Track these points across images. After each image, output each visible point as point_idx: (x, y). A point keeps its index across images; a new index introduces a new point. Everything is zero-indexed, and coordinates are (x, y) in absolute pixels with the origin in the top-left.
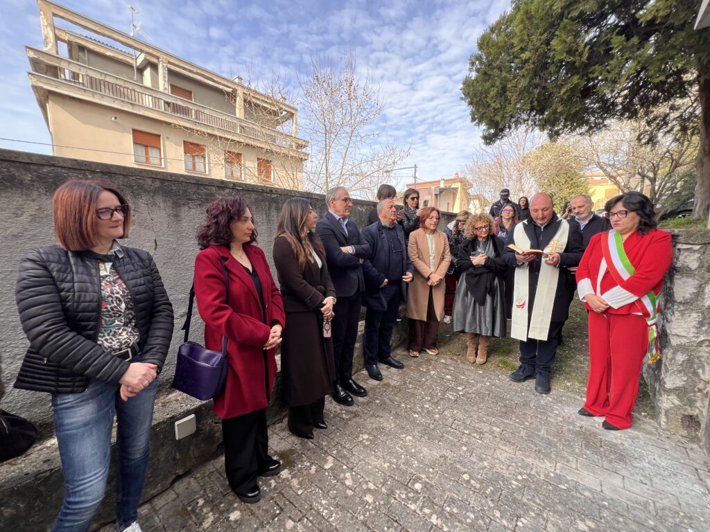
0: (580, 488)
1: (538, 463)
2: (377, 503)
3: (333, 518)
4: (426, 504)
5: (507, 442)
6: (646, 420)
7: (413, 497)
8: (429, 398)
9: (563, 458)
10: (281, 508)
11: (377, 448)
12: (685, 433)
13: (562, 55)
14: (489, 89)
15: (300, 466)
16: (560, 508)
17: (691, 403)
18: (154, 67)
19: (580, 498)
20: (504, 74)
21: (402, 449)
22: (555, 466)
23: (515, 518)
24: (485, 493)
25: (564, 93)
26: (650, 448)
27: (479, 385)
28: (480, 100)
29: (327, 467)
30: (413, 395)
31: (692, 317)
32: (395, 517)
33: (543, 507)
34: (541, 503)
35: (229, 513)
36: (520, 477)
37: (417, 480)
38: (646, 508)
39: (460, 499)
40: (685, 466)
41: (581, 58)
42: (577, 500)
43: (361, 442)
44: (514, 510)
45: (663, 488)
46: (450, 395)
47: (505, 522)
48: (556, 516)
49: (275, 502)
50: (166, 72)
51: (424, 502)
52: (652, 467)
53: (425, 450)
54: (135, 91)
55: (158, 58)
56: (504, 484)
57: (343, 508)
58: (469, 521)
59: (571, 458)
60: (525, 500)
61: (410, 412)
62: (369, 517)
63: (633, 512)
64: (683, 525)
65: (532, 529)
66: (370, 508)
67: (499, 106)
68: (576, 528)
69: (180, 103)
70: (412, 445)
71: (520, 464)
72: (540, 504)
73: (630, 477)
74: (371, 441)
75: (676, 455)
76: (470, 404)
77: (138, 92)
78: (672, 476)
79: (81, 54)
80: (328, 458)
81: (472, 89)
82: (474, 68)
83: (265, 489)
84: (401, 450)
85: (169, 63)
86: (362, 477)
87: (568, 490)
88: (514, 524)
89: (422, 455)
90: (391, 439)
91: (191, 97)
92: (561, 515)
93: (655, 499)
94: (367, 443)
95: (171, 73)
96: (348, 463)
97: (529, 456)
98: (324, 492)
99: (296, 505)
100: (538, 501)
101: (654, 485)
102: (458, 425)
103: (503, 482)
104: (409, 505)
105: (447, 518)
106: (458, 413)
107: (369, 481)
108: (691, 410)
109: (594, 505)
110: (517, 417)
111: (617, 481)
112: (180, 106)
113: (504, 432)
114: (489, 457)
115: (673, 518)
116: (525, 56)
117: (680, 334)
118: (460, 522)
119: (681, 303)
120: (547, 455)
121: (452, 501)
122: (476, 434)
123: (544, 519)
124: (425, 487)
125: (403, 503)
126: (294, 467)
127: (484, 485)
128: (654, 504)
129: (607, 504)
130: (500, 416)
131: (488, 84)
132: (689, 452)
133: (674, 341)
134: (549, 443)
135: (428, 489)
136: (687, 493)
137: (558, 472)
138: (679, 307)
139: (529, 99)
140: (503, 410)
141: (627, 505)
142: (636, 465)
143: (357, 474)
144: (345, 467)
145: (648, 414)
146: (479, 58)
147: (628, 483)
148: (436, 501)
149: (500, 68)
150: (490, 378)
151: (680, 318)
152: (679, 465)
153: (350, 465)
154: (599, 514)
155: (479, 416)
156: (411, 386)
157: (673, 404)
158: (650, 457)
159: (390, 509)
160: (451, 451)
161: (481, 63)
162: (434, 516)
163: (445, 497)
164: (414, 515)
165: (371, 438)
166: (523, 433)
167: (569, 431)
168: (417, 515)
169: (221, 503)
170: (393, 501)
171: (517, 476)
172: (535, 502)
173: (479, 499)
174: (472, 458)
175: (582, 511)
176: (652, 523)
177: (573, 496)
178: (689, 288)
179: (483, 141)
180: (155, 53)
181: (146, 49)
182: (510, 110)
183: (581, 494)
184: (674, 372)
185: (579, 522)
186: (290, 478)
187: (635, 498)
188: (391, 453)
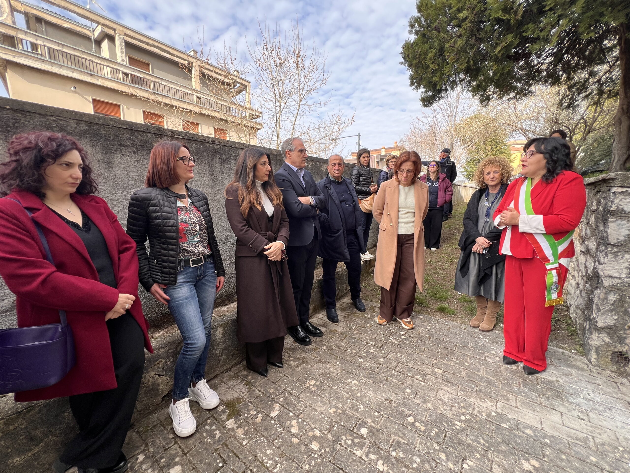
0: (521, 426)
1: (480, 403)
2: (323, 451)
3: (278, 469)
4: (372, 450)
5: (449, 382)
6: (576, 357)
7: (359, 443)
8: (374, 343)
9: (503, 397)
10: (224, 460)
11: (323, 394)
12: (614, 368)
13: (498, 13)
14: (427, 50)
15: (246, 415)
16: (503, 447)
17: (621, 340)
18: (111, 39)
19: (522, 437)
20: (442, 35)
21: (348, 393)
22: (496, 406)
23: (461, 461)
24: (430, 435)
25: (499, 52)
26: (583, 383)
27: (420, 329)
28: (419, 62)
29: (273, 415)
30: (359, 340)
31: (624, 259)
32: (341, 465)
33: (488, 447)
34: (485, 443)
35: (169, 469)
36: (463, 418)
37: (363, 424)
38: (586, 444)
39: (406, 442)
40: (618, 400)
41: (516, 16)
42: (520, 439)
43: (307, 388)
44: (460, 451)
45: (600, 423)
46: (392, 339)
47: (451, 465)
48: (500, 456)
49: (219, 454)
50: (123, 44)
51: (370, 448)
52: (587, 403)
53: (371, 394)
54: (93, 62)
55: (114, 30)
56: (448, 425)
57: (288, 458)
58: (415, 465)
59: (510, 396)
60: (469, 441)
61: (356, 357)
62: (314, 467)
63: (574, 448)
64: (623, 460)
65: (477, 471)
66: (316, 456)
67: (437, 67)
68: (521, 468)
69: (137, 74)
70: (358, 389)
71: (462, 405)
72: (484, 445)
73: (567, 413)
74: (317, 386)
75: (608, 390)
76: (413, 348)
77: (97, 63)
78: (607, 411)
79: (38, 25)
80: (274, 406)
81: (411, 51)
82: (414, 31)
83: (209, 440)
84: (346, 395)
85: (126, 35)
86: (309, 424)
87: (510, 429)
88: (460, 466)
89: (367, 399)
90: (337, 384)
91: (149, 69)
92: (505, 454)
93: (594, 435)
94: (313, 389)
95: (128, 45)
96: (294, 410)
97: (470, 396)
98: (270, 442)
99: (240, 457)
100: (482, 441)
101: (591, 420)
102: (402, 368)
103: (447, 423)
104: (355, 452)
105: (393, 464)
106: (401, 356)
107: (315, 428)
108: (621, 347)
109: (536, 443)
110: (457, 359)
111: (555, 417)
112: (138, 76)
113: (446, 373)
114: (433, 399)
115: (614, 453)
116: (461, 16)
117: (612, 275)
118: (406, 467)
119: (614, 245)
120: (487, 395)
121: (398, 445)
122: (419, 377)
123: (489, 460)
124: (371, 432)
125: (349, 449)
126: (240, 416)
127: (429, 427)
128: (593, 439)
129: (548, 441)
130: (441, 358)
131: (426, 46)
132: (620, 386)
133: (607, 283)
134: (489, 382)
135: (373, 433)
136: (623, 427)
137: (499, 410)
138: (612, 249)
139: (465, 59)
140: (444, 352)
141: (568, 441)
142: (573, 401)
143: (304, 421)
144: (291, 414)
145: (578, 352)
146: (417, 20)
147: (567, 419)
148: (382, 445)
149: (438, 29)
150: (430, 323)
151: (613, 259)
152: (612, 400)
153: (297, 412)
154: (542, 453)
155: (421, 359)
156: (356, 332)
157: (604, 341)
158: (584, 392)
159: (336, 456)
160: (396, 394)
161: (420, 26)
162: (381, 462)
163: (391, 441)
164: (360, 462)
165: (318, 383)
166: (463, 374)
167: (507, 370)
168: (363, 461)
169: (162, 458)
170: (339, 447)
171: (460, 417)
172: (479, 443)
173: (424, 442)
174: (415, 401)
175: (525, 450)
176: (594, 459)
177: (515, 435)
178: (623, 230)
179: (421, 103)
180: (111, 25)
181: (102, 21)
182: (447, 70)
183: (523, 432)
184: (606, 311)
185: (523, 461)
186: (235, 428)
187: (575, 434)
188: (337, 398)
